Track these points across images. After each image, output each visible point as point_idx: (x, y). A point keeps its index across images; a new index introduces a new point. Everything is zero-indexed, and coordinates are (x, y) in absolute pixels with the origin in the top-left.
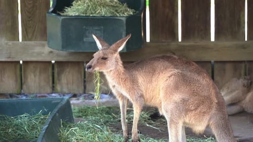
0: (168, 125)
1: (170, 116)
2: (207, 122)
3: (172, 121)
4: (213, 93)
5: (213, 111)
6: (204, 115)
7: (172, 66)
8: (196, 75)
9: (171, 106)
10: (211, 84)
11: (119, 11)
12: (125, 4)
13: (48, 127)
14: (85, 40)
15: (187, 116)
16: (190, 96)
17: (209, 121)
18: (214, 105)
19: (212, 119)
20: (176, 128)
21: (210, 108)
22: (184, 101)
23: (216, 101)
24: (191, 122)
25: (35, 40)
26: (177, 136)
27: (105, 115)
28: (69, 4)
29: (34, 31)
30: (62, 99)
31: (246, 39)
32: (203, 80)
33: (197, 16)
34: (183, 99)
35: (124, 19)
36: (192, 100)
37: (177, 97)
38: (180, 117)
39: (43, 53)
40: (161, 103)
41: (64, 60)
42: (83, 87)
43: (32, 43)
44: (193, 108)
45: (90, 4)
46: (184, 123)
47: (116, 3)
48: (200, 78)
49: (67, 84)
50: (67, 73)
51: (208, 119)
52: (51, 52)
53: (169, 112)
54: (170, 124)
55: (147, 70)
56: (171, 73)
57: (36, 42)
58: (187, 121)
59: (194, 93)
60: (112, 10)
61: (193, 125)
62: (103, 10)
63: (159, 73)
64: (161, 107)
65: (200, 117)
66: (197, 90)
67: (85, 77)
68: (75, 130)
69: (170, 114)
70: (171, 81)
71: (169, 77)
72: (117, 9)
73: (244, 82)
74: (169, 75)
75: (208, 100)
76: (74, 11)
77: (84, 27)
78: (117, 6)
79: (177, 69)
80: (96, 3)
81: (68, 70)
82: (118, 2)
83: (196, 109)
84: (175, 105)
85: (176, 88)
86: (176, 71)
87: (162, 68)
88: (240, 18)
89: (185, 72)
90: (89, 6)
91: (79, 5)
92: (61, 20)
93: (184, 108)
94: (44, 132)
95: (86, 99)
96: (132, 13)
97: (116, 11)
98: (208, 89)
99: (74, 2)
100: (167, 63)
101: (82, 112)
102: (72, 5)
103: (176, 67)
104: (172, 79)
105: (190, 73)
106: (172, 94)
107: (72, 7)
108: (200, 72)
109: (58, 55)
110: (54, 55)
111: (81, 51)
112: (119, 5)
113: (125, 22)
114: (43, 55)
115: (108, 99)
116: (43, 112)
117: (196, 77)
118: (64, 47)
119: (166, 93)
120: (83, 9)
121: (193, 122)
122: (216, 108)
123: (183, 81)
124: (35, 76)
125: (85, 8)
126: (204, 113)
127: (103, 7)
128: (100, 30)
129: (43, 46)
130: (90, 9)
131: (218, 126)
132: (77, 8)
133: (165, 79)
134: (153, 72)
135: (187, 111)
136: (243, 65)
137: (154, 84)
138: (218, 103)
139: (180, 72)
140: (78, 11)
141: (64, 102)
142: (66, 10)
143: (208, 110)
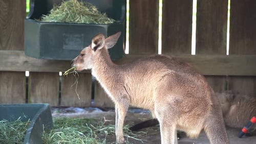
0: (161, 127)
1: (162, 118)
2: (201, 126)
3: (164, 123)
4: (208, 95)
5: (208, 114)
6: (198, 118)
7: (165, 66)
8: (191, 76)
9: (164, 108)
10: (206, 85)
11: (99, 20)
12: (105, 14)
13: (32, 129)
14: (64, 48)
15: (181, 118)
16: (184, 97)
17: (204, 124)
18: (209, 108)
19: (206, 123)
20: (169, 131)
21: (205, 110)
22: (177, 102)
23: (212, 104)
24: (184, 125)
25: (9, 50)
26: (169, 139)
27: (82, 126)
28: (47, 12)
29: (9, 40)
30: (43, 106)
31: (228, 54)
32: (198, 81)
33: (178, 28)
34: (177, 101)
35: (106, 27)
36: (186, 102)
37: (171, 98)
38: (173, 119)
39: (18, 63)
40: (153, 105)
41: (40, 71)
42: (58, 100)
43: (6, 52)
44: (187, 110)
45: (69, 12)
46: (178, 126)
47: (95, 12)
48: (194, 79)
49: (42, 96)
50: (42, 85)
51: (203, 122)
52: (26, 62)
53: (162, 113)
54: (163, 127)
55: (137, 70)
56: (164, 73)
57: (10, 51)
58: (181, 124)
59: (189, 95)
60: (91, 19)
61: (187, 128)
62: (82, 19)
63: (151, 73)
64: (154, 109)
65: (194, 119)
66: (191, 91)
67: (60, 89)
68: (60, 134)
69: (163, 116)
70: (165, 82)
71: (163, 77)
72: (96, 18)
73: (226, 96)
74: (162, 75)
75: (203, 102)
76: (52, 19)
77: (64, 34)
78: (97, 16)
79: (171, 69)
80: (75, 11)
81: (43, 81)
82: (98, 11)
83: (190, 111)
84: (169, 106)
85: (170, 88)
86: (170, 71)
87: (155, 68)
88: (222, 31)
89: (179, 73)
90: (67, 14)
91: (58, 13)
92: (40, 26)
93: (177, 110)
94: (30, 133)
95: (60, 113)
96: (112, 22)
97: (96, 20)
98: (203, 90)
99: (52, 10)
100: (160, 63)
101: (58, 123)
102: (50, 13)
103: (169, 67)
104: (165, 78)
105: (183, 74)
106: (165, 95)
107: (50, 15)
108: (195, 73)
109: (33, 65)
110: (30, 65)
111: (60, 59)
112: (98, 14)
113: (107, 30)
114: (18, 65)
115: (83, 113)
116: (22, 119)
117: (190, 77)
118: (42, 54)
119: (159, 94)
120: (61, 17)
121: (187, 125)
122: (211, 111)
123: (177, 82)
124: (8, 87)
125: (64, 16)
126: (199, 115)
127: (83, 15)
128: (80, 38)
129: (18, 55)
130: (69, 17)
131: (213, 130)
132: (55, 16)
133: (159, 79)
134: (145, 71)
135: (181, 113)
136: (224, 80)
137: (145, 84)
138: (213, 106)
139: (174, 72)
140: (56, 19)
141: (45, 108)
142: (44, 18)
143: (203, 113)
